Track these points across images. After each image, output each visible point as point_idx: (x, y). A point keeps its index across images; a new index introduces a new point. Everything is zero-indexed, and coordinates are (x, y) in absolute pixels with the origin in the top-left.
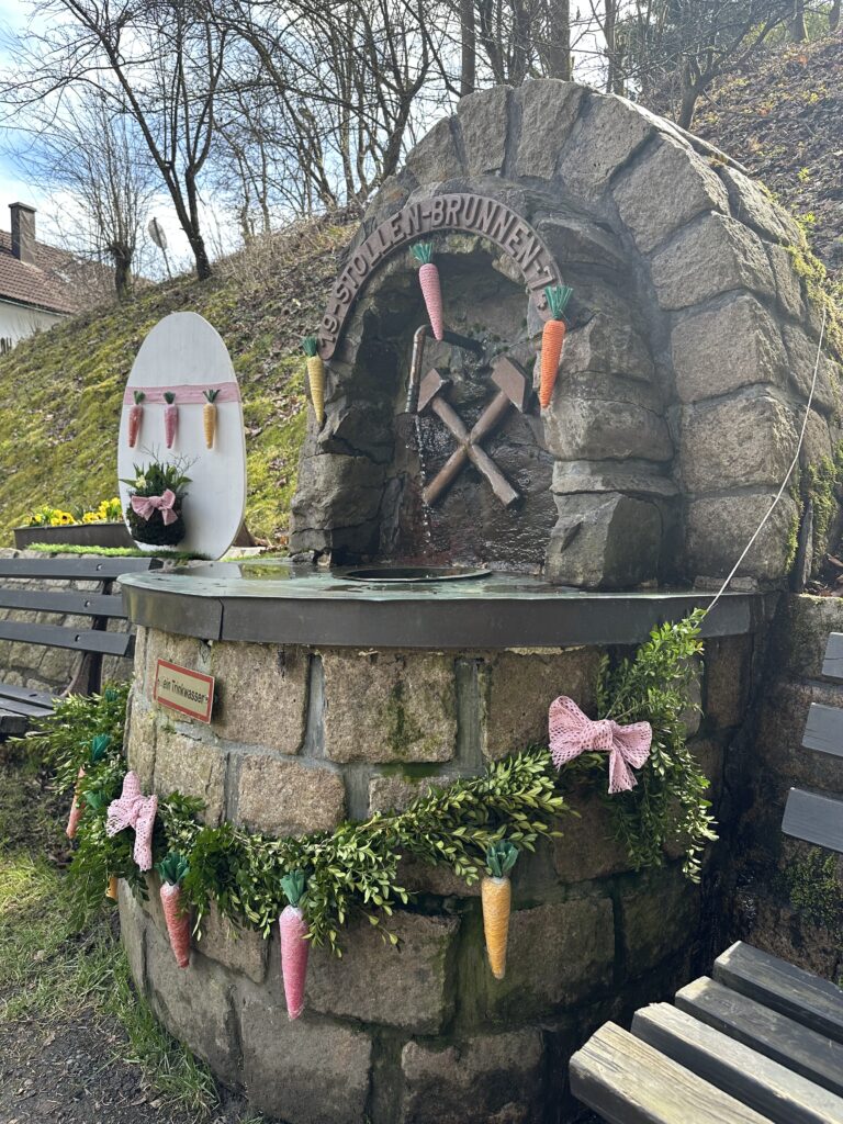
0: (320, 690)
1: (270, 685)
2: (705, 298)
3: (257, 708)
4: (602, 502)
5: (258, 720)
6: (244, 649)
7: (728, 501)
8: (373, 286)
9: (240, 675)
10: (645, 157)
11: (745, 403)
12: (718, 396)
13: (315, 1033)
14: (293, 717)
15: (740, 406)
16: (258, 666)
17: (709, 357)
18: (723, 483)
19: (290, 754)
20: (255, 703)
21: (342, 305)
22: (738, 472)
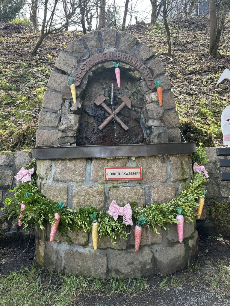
0: (169, 166)
1: (157, 166)
2: (165, 90)
3: (153, 173)
4: (164, 128)
5: (154, 176)
6: (148, 159)
7: (173, 130)
8: (93, 69)
9: (147, 165)
10: (153, 59)
11: (174, 111)
12: (168, 110)
13: (174, 248)
14: (164, 173)
15: (173, 112)
16: (152, 162)
17: (166, 102)
18: (171, 126)
19: (164, 182)
20: (152, 172)
21: (83, 72)
22: (174, 124)
